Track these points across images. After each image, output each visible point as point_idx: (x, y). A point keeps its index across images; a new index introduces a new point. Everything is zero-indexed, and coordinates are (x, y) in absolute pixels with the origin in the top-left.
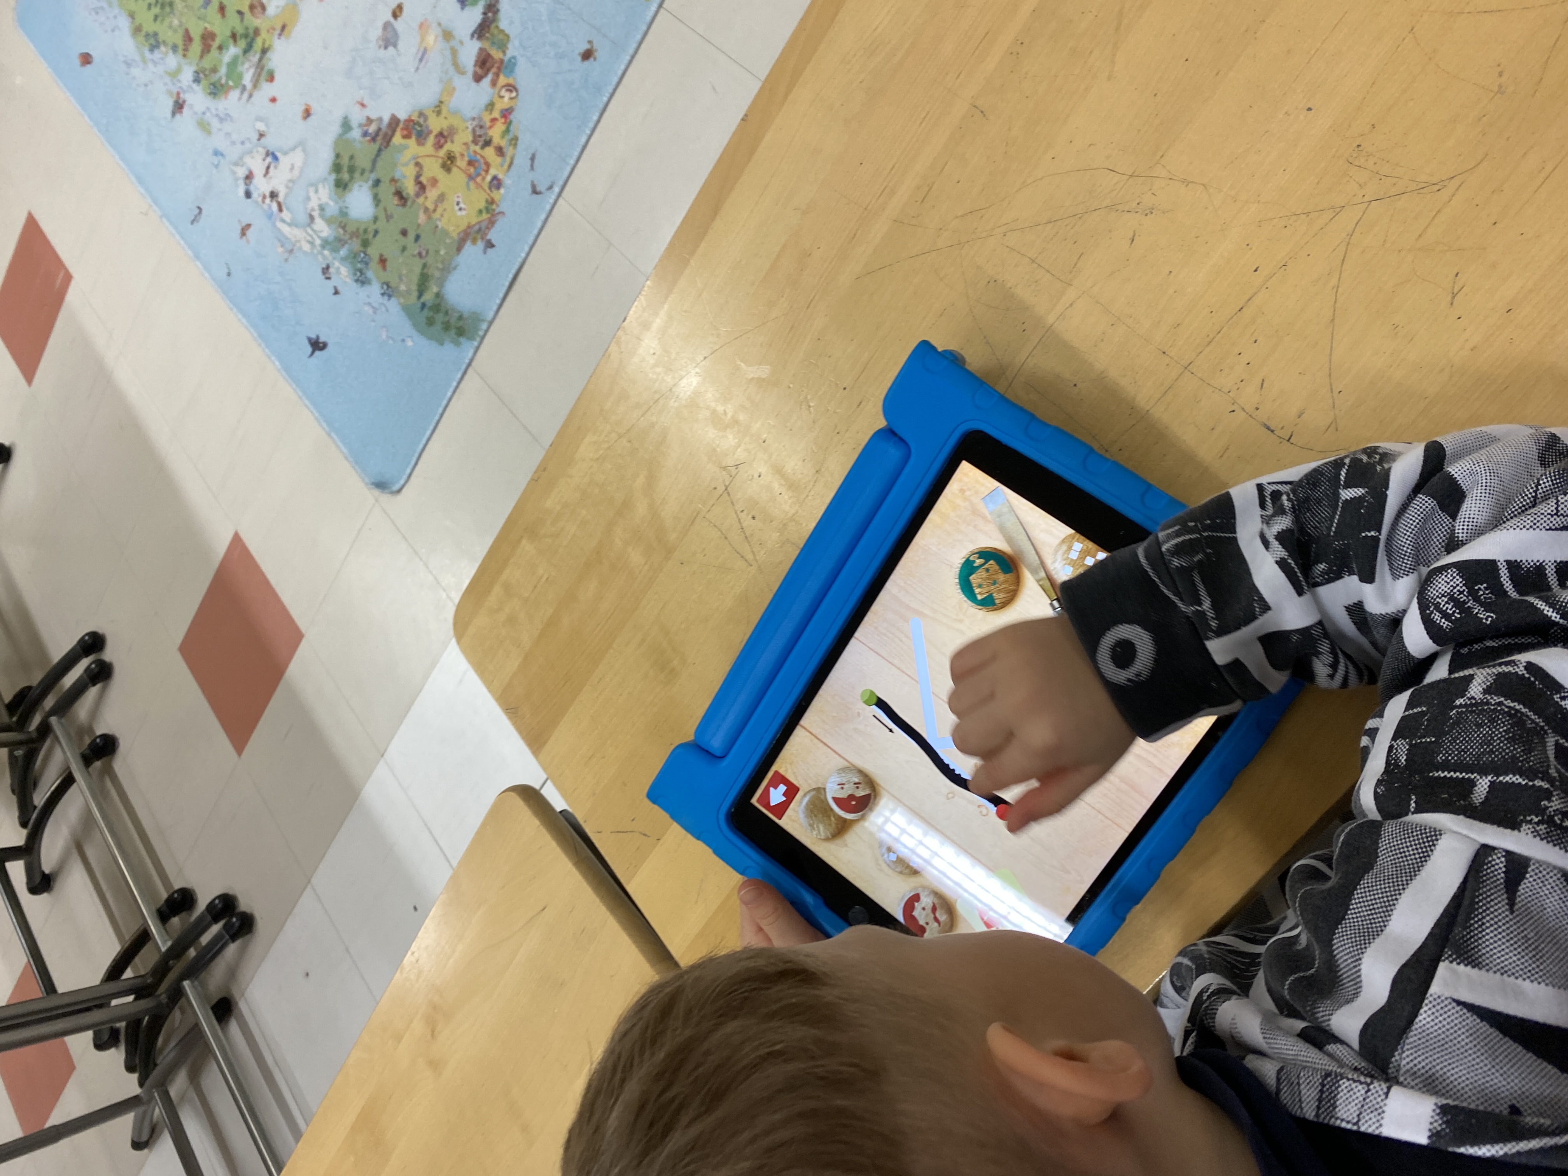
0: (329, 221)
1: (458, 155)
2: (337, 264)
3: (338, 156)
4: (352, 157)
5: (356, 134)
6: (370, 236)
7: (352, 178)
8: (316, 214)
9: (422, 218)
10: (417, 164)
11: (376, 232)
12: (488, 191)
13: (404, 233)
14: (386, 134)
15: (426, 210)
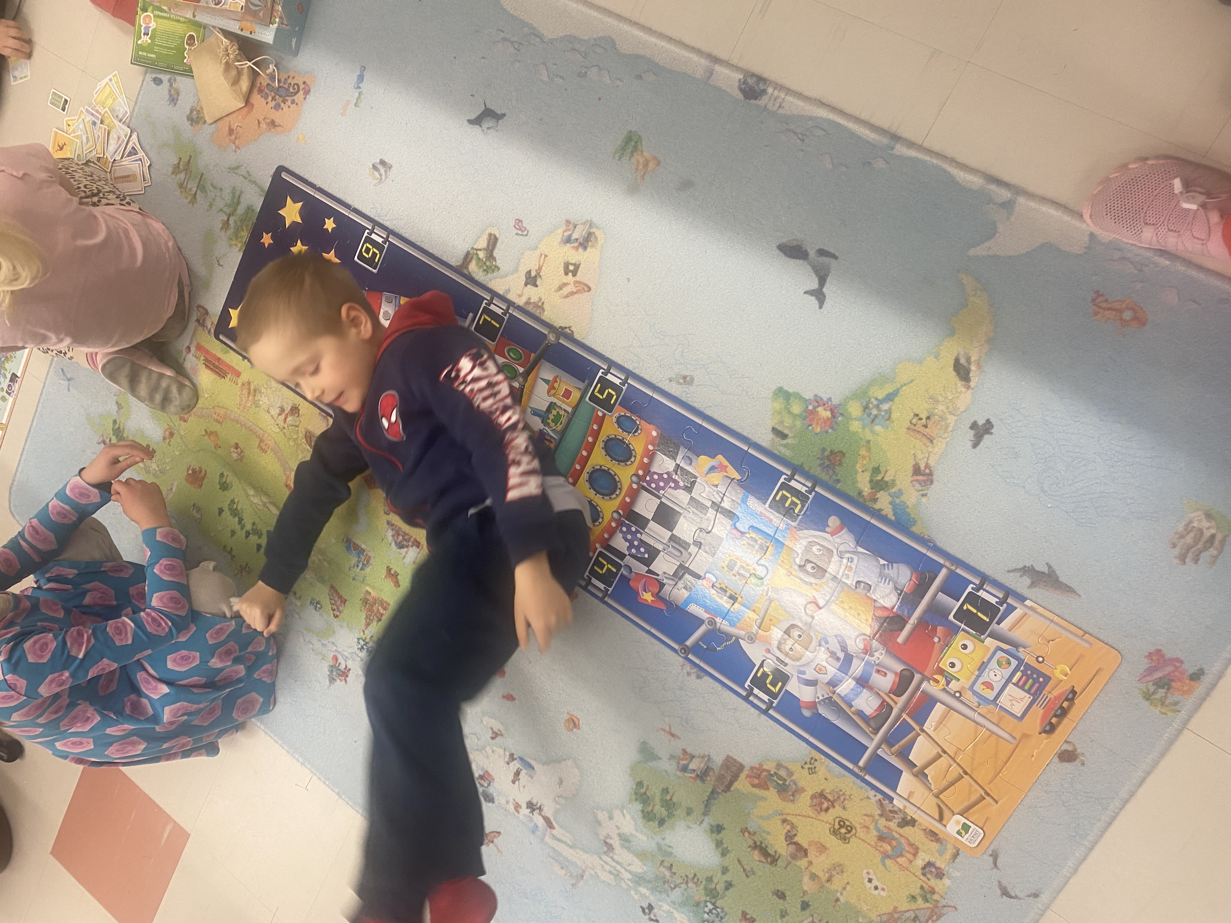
0: (642, 855)
1: (858, 826)
2: (666, 907)
3: (640, 784)
4: (665, 791)
5: (667, 766)
6: (720, 887)
7: (671, 815)
8: (615, 842)
9: (807, 884)
10: (784, 821)
11: (729, 885)
12: (922, 877)
13: (781, 895)
14: (720, 778)
15: (813, 877)
